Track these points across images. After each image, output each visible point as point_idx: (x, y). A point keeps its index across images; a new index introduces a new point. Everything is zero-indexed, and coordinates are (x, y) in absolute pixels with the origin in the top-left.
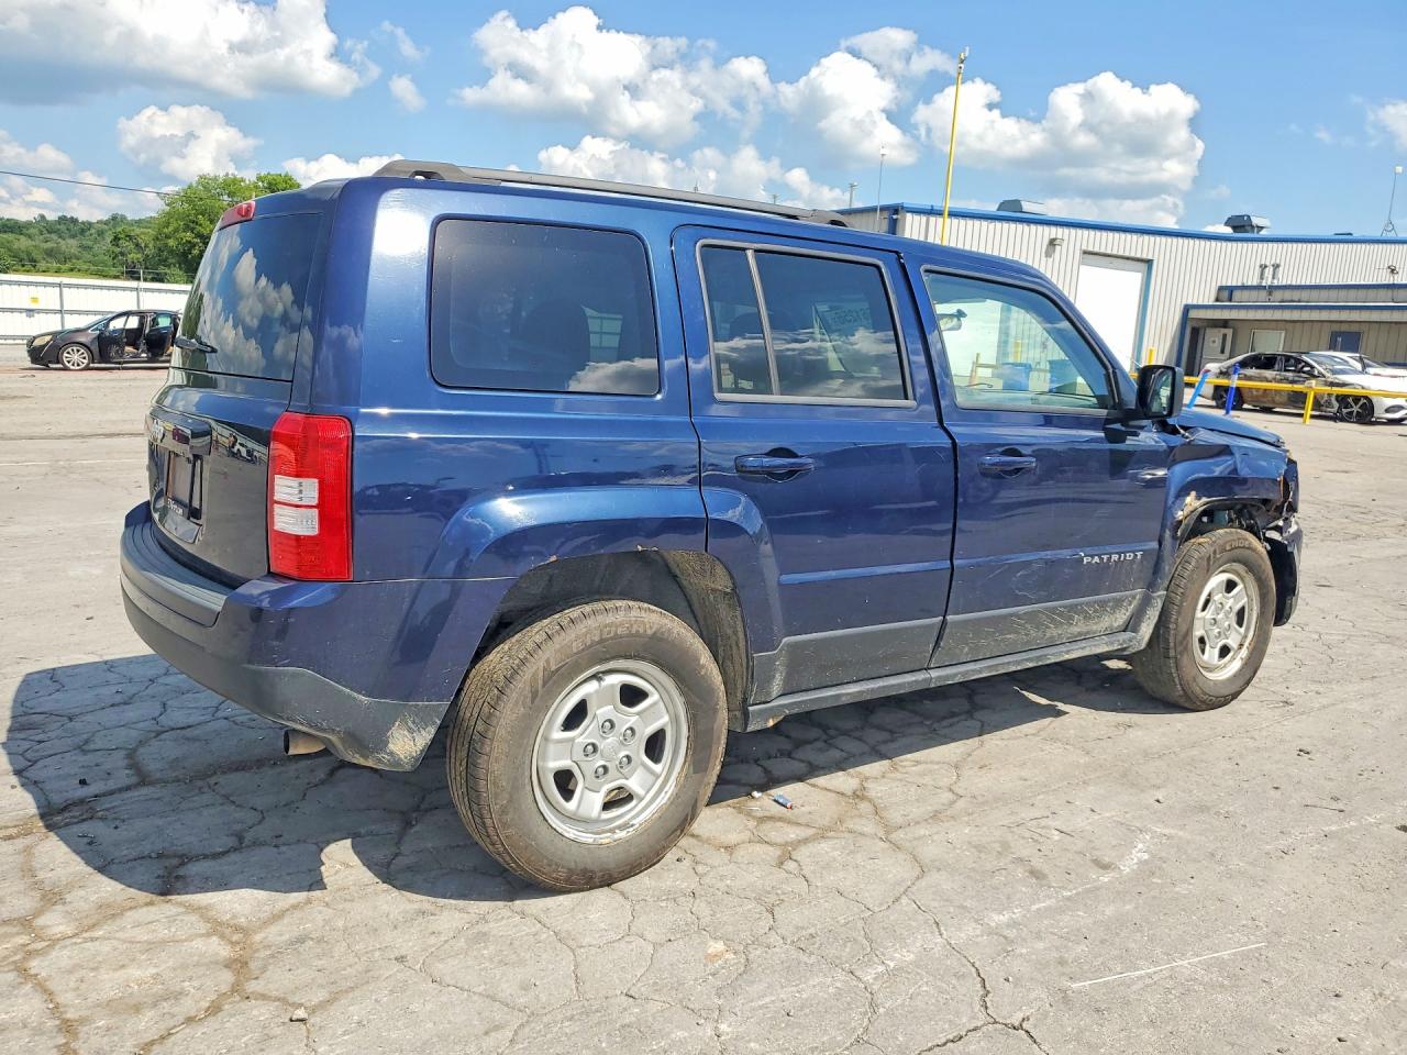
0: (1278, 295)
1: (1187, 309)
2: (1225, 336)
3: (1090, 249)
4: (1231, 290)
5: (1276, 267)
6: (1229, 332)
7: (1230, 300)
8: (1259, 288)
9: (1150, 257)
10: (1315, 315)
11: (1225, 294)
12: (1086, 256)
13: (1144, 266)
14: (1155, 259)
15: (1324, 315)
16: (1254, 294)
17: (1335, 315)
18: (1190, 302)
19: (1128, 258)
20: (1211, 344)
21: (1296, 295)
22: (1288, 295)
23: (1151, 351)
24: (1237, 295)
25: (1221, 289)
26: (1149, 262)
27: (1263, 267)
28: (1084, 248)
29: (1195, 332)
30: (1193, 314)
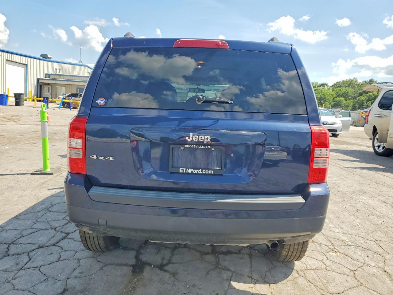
0: (62, 77)
1: (38, 80)
2: (49, 88)
3: (9, 59)
4: (49, 75)
5: (59, 69)
6: (50, 87)
7: (49, 78)
8: (56, 75)
9: (26, 64)
10: (73, 83)
11: (48, 76)
12: (8, 61)
13: (25, 66)
14: (28, 64)
15: (76, 83)
16: (56, 76)
17: (78, 83)
18: (39, 78)
19: (20, 63)
20: (46, 90)
21: (67, 77)
22: (65, 77)
23: (30, 91)
24: (51, 76)
25: (46, 74)
26: (26, 65)
27: (56, 69)
28: (7, 58)
29: (41, 86)
30: (40, 81)
